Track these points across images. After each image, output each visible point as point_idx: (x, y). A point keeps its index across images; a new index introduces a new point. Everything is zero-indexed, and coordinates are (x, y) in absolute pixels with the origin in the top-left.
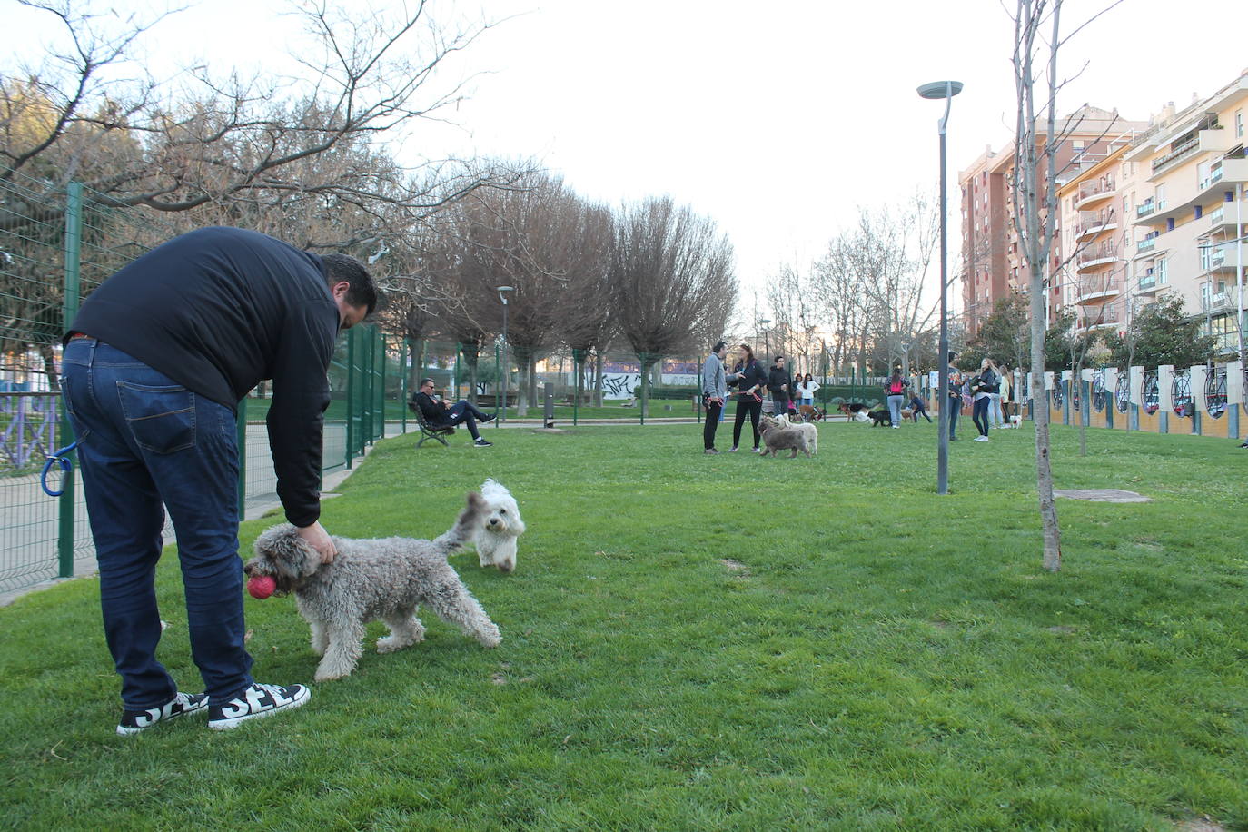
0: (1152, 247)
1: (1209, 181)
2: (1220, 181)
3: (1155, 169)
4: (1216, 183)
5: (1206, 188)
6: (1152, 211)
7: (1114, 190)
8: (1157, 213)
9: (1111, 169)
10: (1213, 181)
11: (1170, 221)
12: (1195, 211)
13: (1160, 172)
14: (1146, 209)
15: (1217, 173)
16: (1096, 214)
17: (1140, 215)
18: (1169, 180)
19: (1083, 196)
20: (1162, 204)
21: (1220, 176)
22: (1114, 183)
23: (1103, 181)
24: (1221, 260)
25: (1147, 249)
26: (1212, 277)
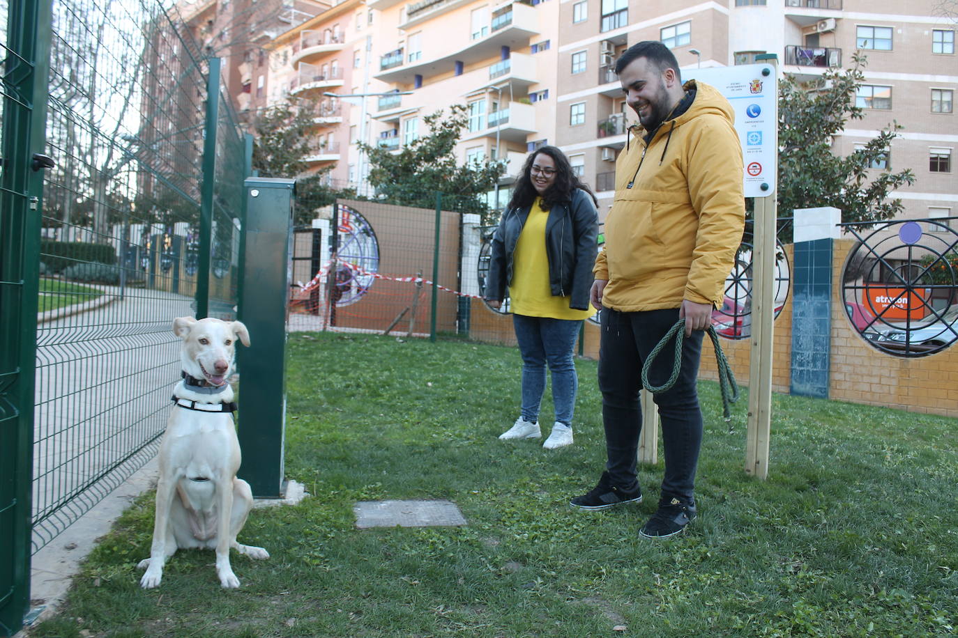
0: (398, 105)
1: (489, 29)
2: (509, 27)
3: (410, 14)
4: (500, 31)
5: (480, 39)
6: (401, 63)
7: (342, 42)
8: (407, 65)
9: (341, 20)
10: (494, 29)
11: (418, 77)
12: (457, 68)
13: (415, 18)
14: (393, 60)
15: (503, 19)
16: (316, 69)
17: (384, 68)
18: (428, 28)
19: (305, 46)
20: (414, 57)
21: (509, 22)
22: (343, 35)
23: (328, 32)
24: (505, 120)
25: (390, 107)
26: (485, 142)
